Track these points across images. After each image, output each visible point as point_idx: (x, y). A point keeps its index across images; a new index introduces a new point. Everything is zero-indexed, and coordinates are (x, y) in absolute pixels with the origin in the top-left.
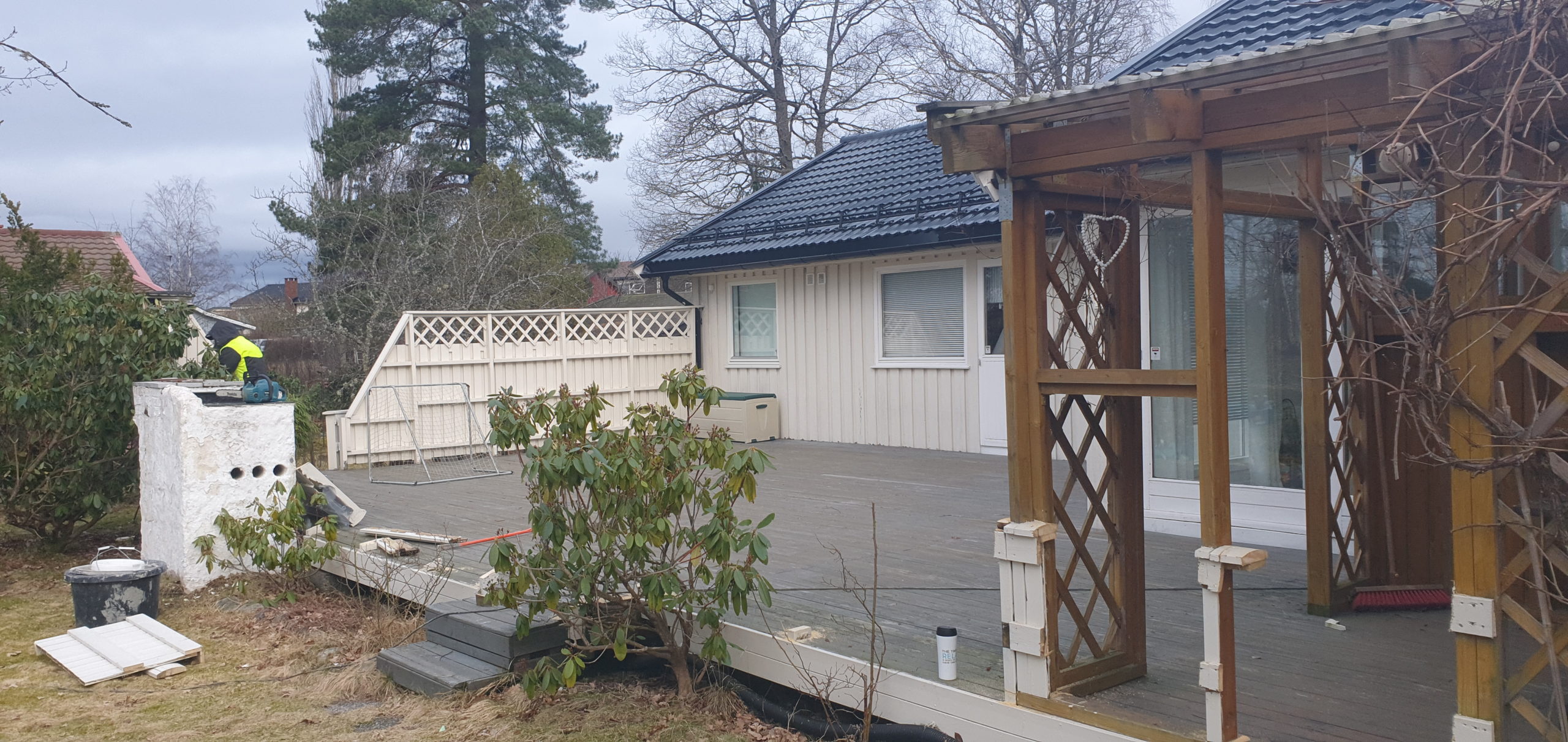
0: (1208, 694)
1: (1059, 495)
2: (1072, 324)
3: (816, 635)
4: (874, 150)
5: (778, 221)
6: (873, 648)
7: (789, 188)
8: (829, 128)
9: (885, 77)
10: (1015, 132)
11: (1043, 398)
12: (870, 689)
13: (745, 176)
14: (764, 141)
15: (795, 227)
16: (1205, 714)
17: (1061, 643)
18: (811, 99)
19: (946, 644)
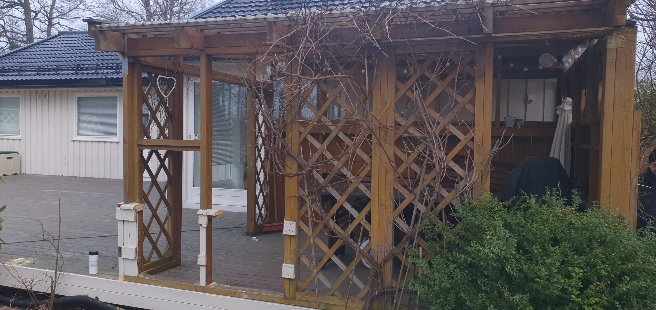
0: (201, 267)
1: (146, 192)
2: (154, 121)
3: (28, 261)
4: (76, 39)
5: (21, 67)
6: (57, 264)
7: (29, 51)
8: (54, 26)
9: (84, 7)
10: (130, 37)
11: (139, 151)
12: (54, 282)
13: (6, 44)
14: (17, 28)
15: (31, 71)
16: (200, 276)
17: (144, 254)
18: (44, 11)
19: (93, 259)
